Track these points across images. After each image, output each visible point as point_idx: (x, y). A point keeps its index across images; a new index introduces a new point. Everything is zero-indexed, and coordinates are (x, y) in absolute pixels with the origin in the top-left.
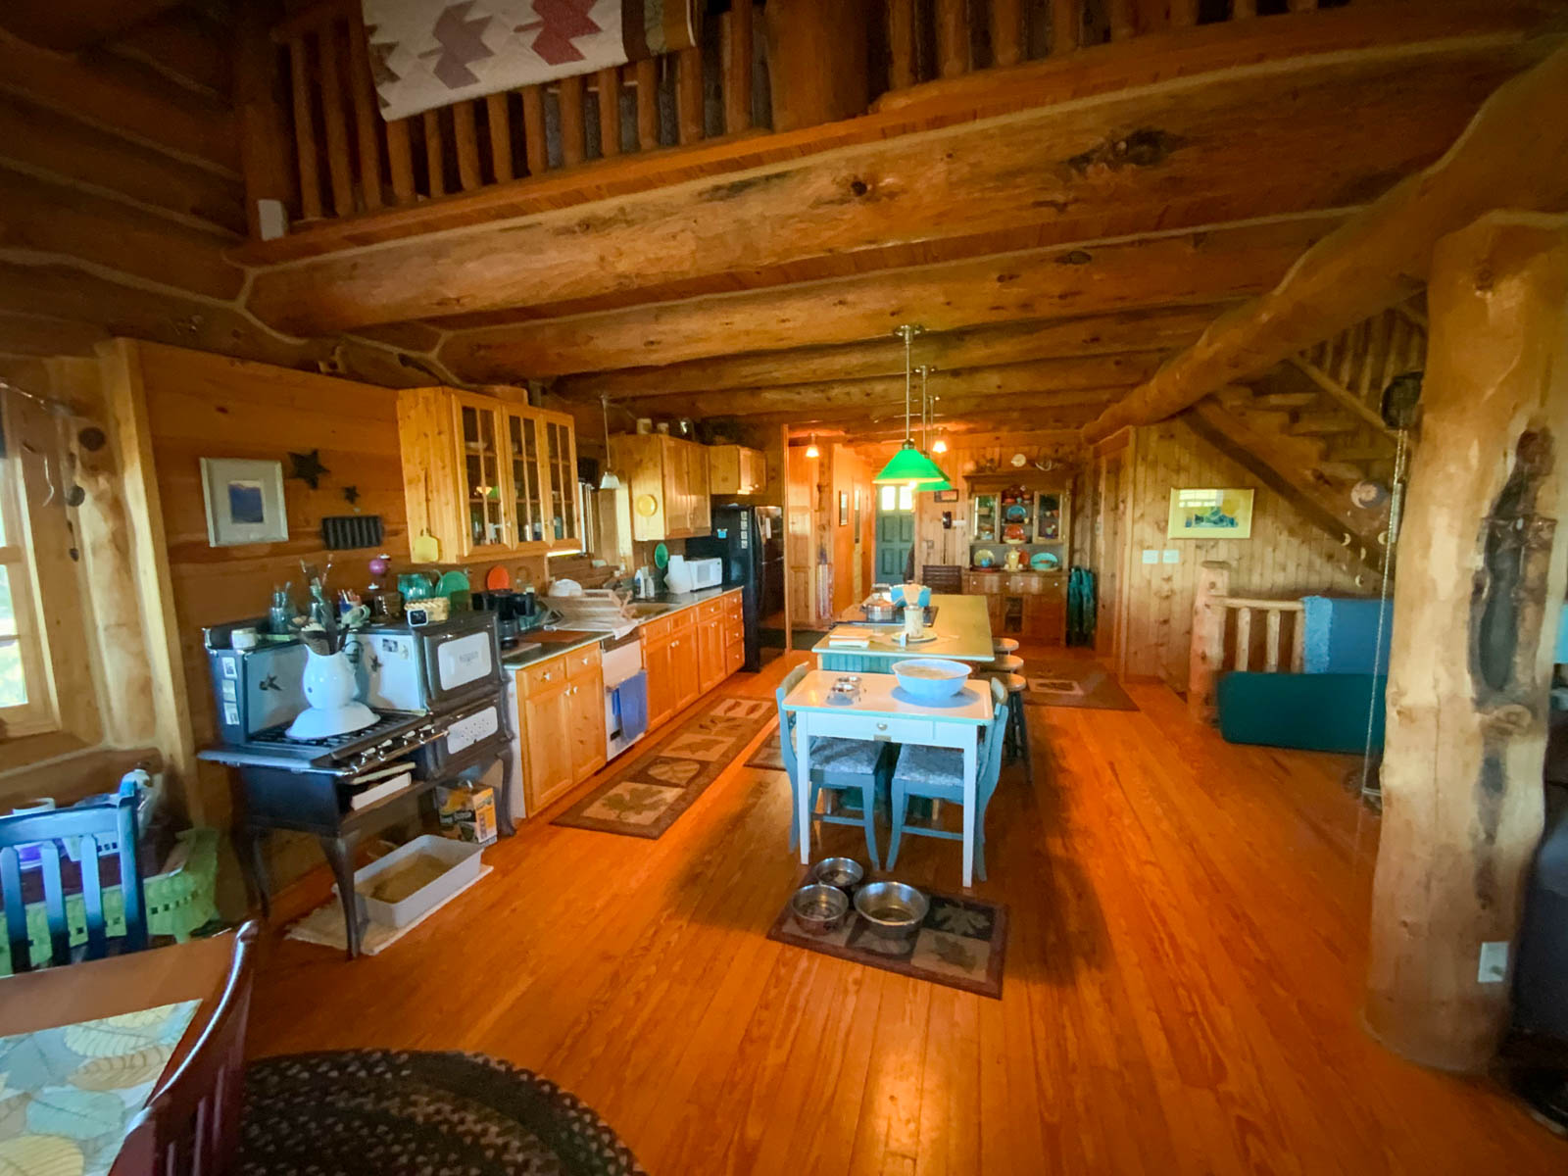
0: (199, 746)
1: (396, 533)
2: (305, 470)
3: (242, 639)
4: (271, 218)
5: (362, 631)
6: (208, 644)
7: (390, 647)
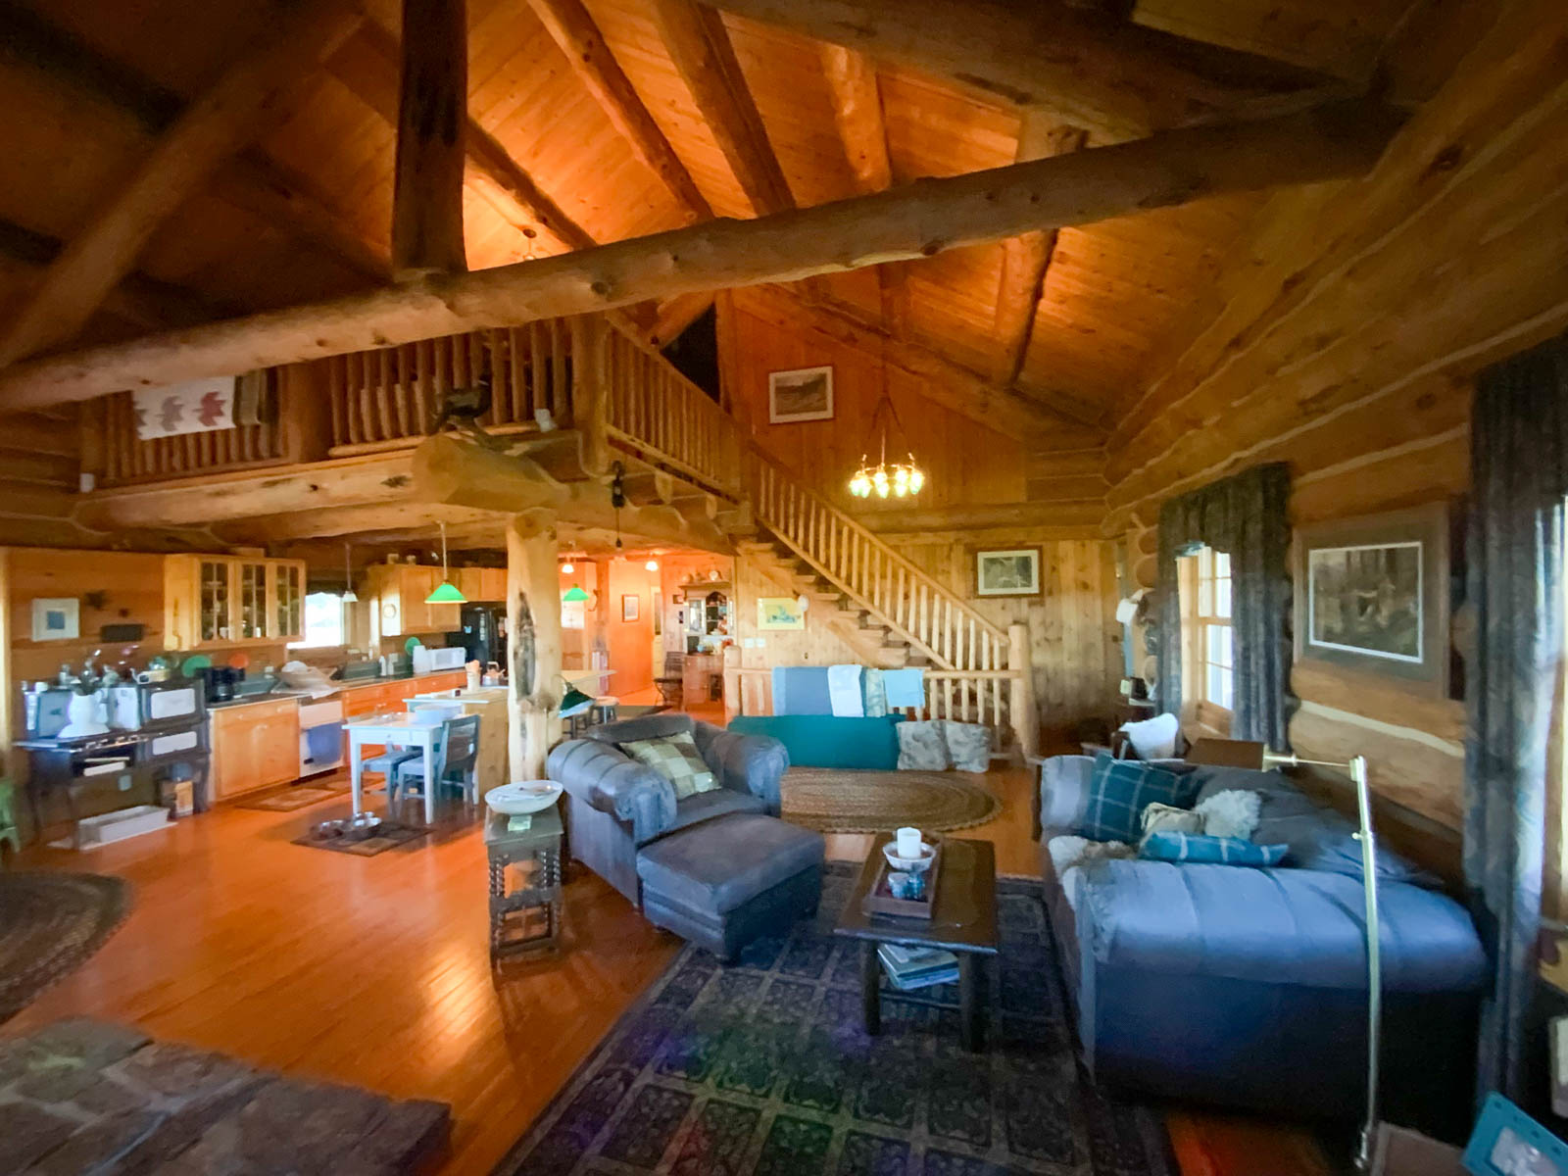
0: (15, 739)
1: (155, 633)
2: (93, 602)
3: (41, 687)
4: (87, 483)
5: (112, 686)
6: (24, 688)
7: (123, 694)
